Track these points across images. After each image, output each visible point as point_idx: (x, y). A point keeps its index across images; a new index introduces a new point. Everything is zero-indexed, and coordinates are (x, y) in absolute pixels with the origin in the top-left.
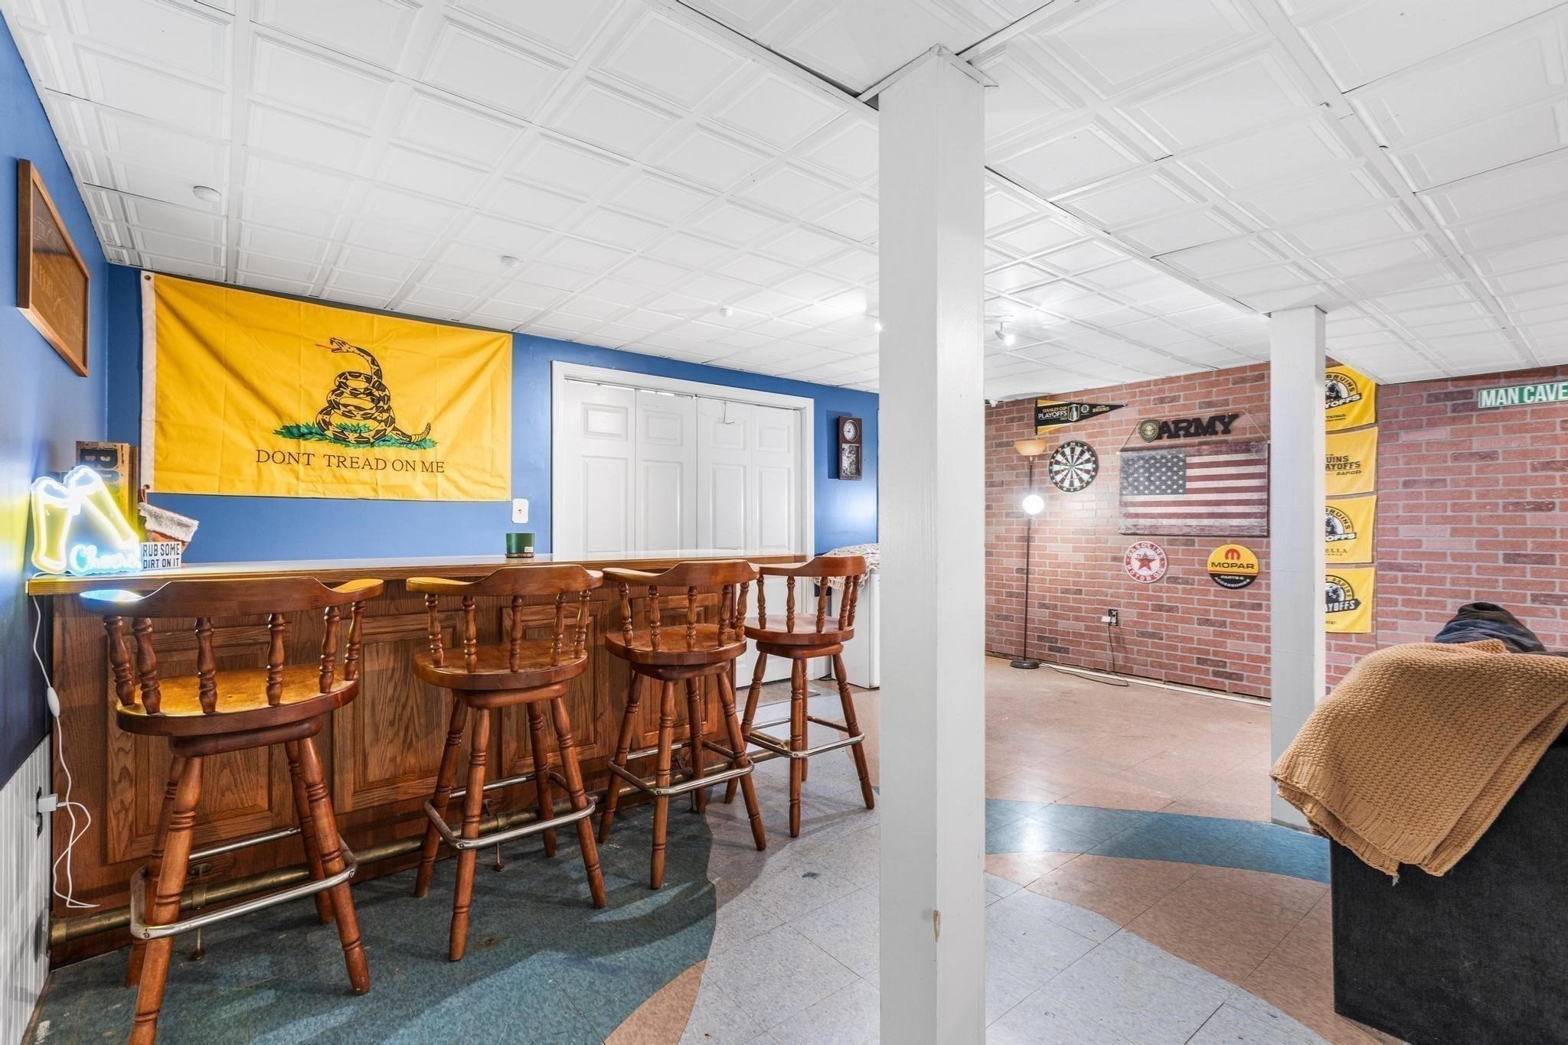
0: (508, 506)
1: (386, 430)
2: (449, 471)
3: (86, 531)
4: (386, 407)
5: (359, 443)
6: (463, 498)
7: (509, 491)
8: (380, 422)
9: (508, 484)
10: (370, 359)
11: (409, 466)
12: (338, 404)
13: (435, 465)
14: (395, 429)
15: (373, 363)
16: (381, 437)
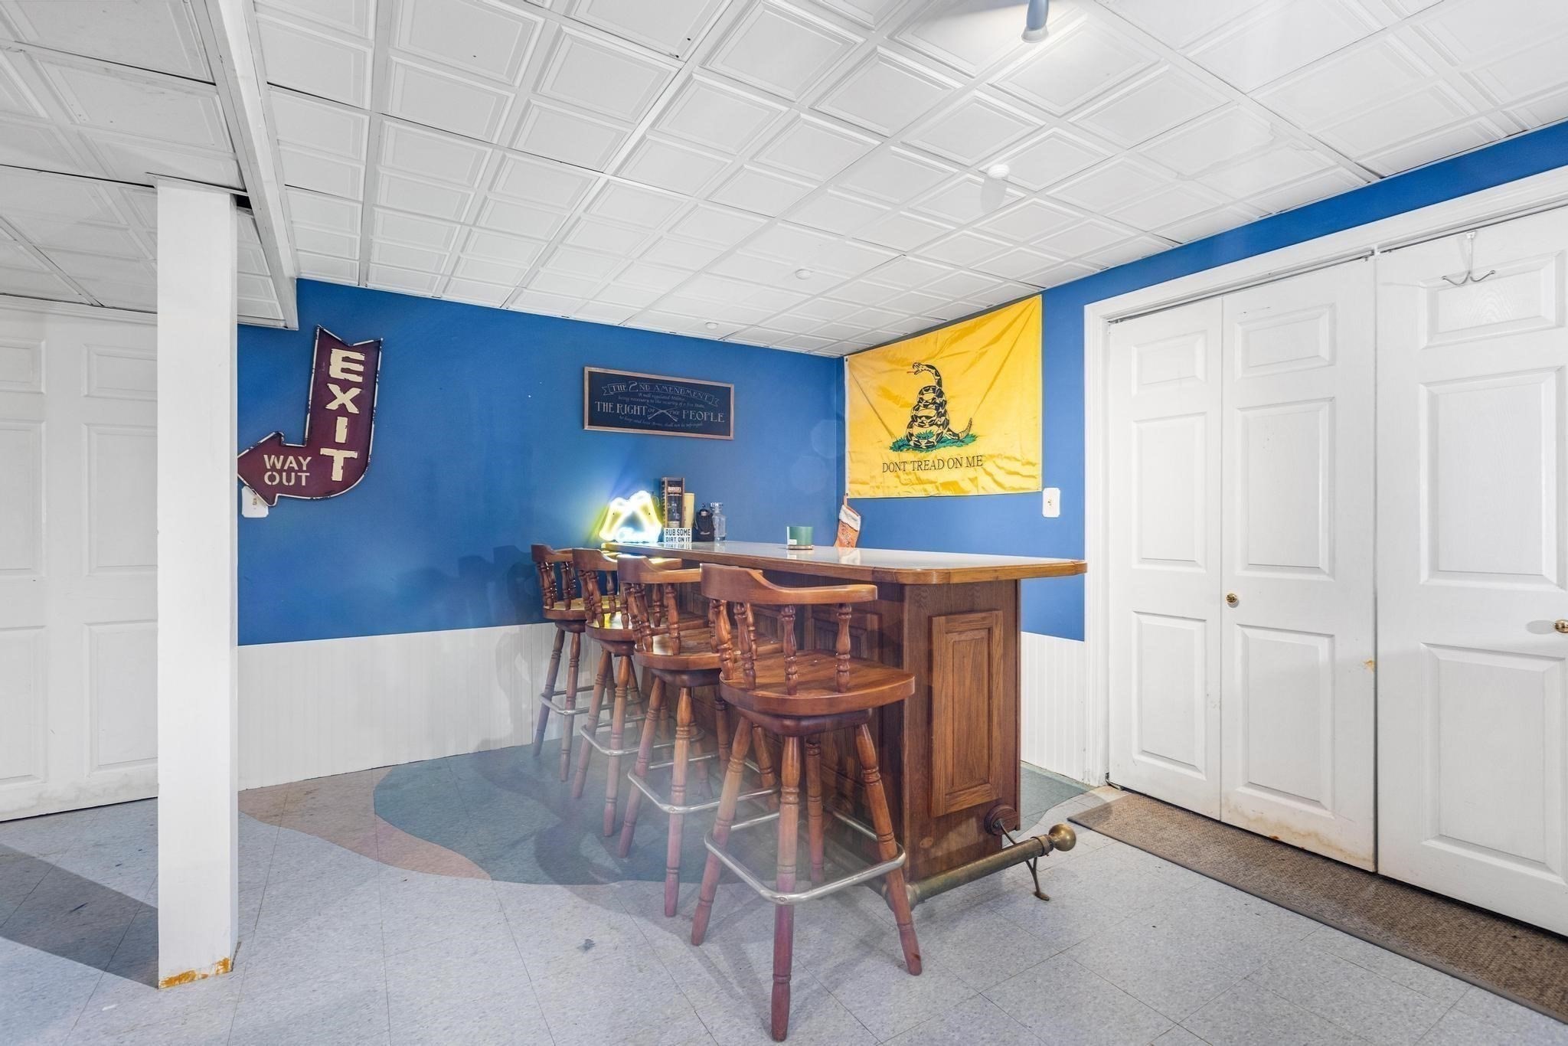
0: (1038, 496)
1: (942, 432)
2: (989, 466)
3: (633, 522)
4: (943, 411)
5: (928, 447)
6: (999, 491)
7: (1040, 479)
8: (939, 426)
9: (1038, 471)
10: (933, 371)
11: (957, 462)
12: (916, 417)
13: (976, 459)
14: (949, 430)
15: (936, 375)
16: (941, 440)
